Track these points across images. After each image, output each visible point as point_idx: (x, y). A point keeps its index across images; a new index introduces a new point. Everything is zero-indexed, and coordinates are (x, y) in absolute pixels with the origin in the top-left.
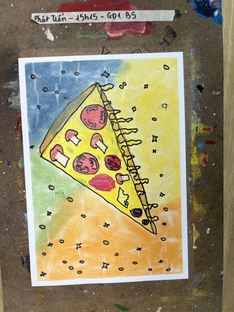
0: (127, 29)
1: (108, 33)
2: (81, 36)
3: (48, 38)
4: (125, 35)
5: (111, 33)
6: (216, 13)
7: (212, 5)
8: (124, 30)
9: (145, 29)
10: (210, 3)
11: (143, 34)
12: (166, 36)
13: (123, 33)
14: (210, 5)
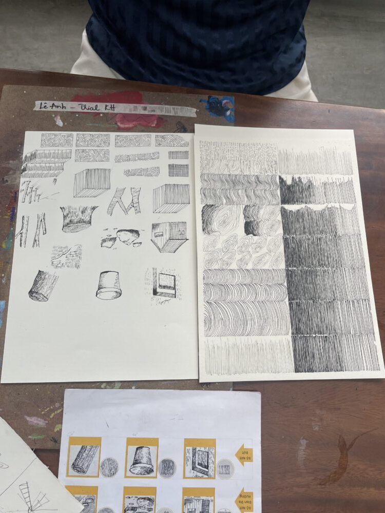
0: (138, 122)
1: (119, 124)
3: (57, 123)
4: (135, 126)
5: (121, 123)
6: (228, 113)
7: (225, 106)
8: (135, 123)
9: (155, 123)
11: (154, 127)
12: (177, 130)
14: (223, 105)
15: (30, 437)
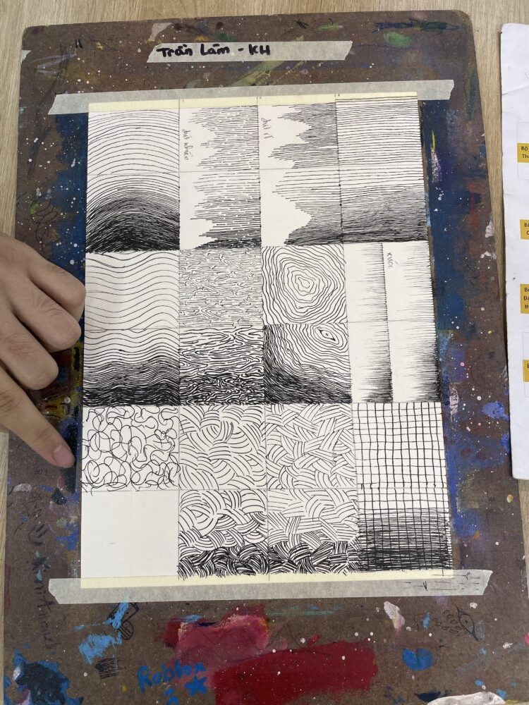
0: (221, 630)
2: (324, 613)
3: (397, 608)
4: (225, 618)
5: (258, 623)
6: (17, 673)
7: (25, 693)
8: (226, 627)
9: (180, 630)
10: (29, 698)
12: (130, 617)
13: (229, 621)
14: (29, 694)
15: (341, 27)
